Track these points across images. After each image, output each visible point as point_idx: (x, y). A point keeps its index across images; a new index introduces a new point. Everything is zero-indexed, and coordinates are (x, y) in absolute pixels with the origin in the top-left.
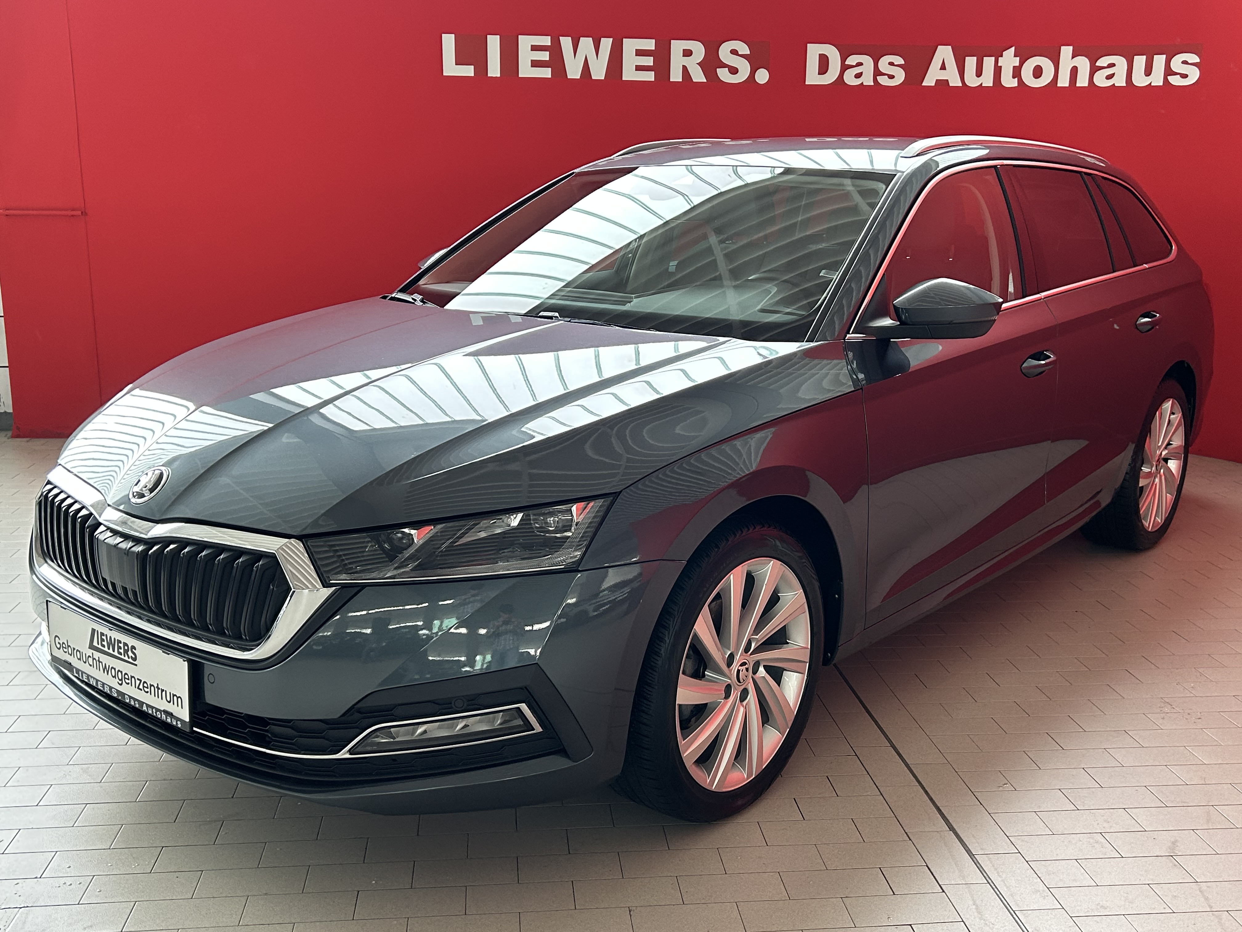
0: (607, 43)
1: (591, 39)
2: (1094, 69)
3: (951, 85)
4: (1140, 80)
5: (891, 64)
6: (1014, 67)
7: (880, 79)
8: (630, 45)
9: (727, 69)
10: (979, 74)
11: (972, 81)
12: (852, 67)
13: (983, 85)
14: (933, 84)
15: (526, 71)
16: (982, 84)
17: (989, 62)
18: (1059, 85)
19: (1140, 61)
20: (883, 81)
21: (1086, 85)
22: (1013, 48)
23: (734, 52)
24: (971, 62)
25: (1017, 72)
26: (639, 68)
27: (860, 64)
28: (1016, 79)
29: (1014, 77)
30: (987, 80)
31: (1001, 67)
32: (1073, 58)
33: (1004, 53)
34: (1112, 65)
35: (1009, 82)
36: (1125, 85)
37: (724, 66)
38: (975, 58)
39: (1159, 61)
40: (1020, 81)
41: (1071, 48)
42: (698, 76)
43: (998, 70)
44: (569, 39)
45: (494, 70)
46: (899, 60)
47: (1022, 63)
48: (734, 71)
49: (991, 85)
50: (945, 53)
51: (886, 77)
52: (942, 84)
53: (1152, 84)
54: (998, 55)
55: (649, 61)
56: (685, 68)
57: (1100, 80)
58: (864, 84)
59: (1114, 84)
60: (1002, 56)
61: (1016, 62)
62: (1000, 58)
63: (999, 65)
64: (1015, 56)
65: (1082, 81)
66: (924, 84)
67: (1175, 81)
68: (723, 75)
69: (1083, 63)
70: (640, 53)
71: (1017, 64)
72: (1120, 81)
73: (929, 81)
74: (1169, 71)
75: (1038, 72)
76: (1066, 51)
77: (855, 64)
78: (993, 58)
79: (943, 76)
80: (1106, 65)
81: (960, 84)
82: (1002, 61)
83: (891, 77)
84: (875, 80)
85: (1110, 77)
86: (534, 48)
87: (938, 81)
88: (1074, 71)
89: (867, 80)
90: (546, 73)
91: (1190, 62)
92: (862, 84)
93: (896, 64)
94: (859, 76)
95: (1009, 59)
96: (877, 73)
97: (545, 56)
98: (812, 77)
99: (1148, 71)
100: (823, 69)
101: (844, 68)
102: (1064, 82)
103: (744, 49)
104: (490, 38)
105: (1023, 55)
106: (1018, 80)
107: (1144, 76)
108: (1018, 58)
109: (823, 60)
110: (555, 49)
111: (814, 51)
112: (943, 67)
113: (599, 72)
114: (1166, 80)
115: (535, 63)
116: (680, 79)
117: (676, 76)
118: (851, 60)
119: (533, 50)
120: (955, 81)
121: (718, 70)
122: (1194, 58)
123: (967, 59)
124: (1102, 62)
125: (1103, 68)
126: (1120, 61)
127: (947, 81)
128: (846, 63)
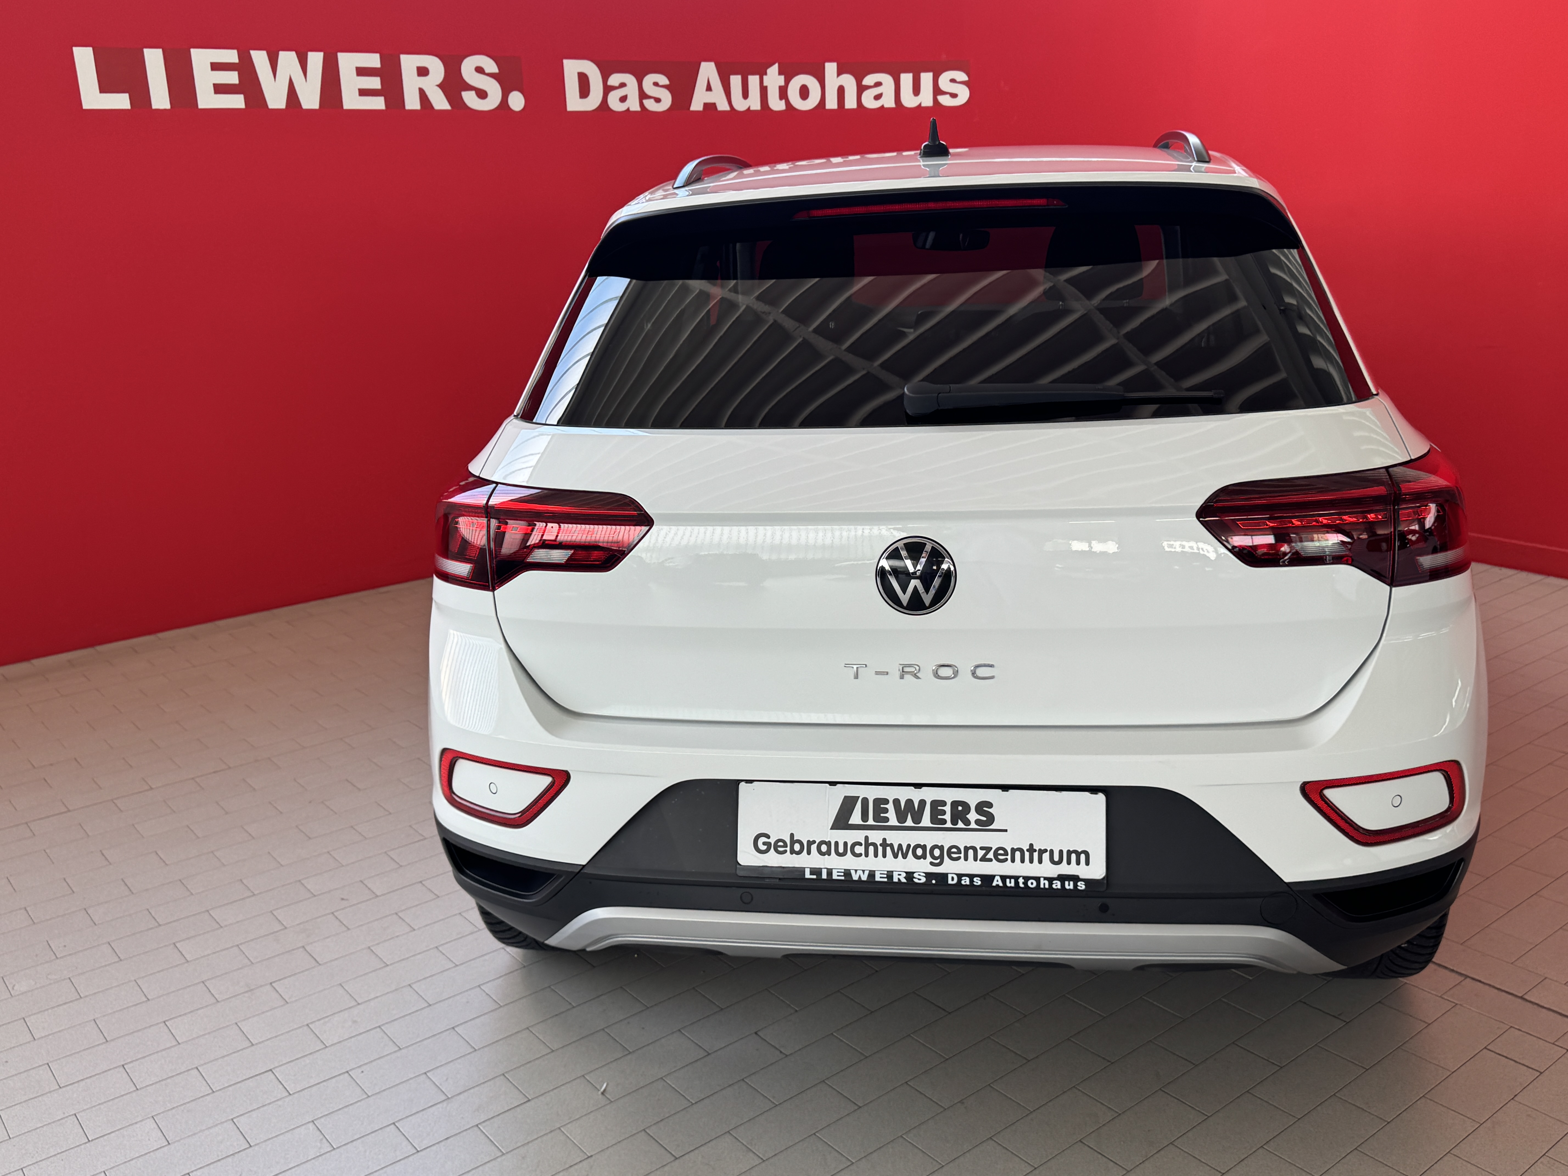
0: (316, 59)
1: (294, 53)
2: (861, 89)
3: (719, 109)
4: (909, 101)
5: (656, 84)
6: (780, 87)
7: (646, 102)
8: (348, 62)
10: (745, 95)
11: (740, 105)
12: (613, 88)
13: (752, 109)
14: (701, 109)
15: (207, 99)
16: (749, 108)
17: (754, 81)
18: (827, 107)
19: (907, 79)
20: (650, 105)
21: (855, 107)
22: (776, 65)
23: (480, 70)
24: (736, 81)
25: (783, 93)
26: (363, 92)
27: (623, 85)
28: (784, 101)
29: (781, 99)
30: (754, 103)
31: (766, 87)
32: (839, 74)
33: (768, 70)
34: (878, 84)
35: (776, 104)
36: (894, 106)
37: (469, 88)
38: (739, 77)
39: (926, 78)
40: (788, 103)
41: (835, 65)
42: (440, 102)
44: (264, 54)
45: (160, 99)
46: (663, 80)
47: (787, 82)
48: (482, 94)
49: (759, 108)
50: (708, 71)
51: (652, 100)
52: (710, 107)
53: (923, 105)
54: (762, 73)
55: (375, 83)
56: (422, 93)
57: (869, 102)
58: (631, 109)
59: (883, 106)
60: (766, 74)
61: (781, 80)
62: (765, 77)
63: (765, 84)
65: (851, 103)
66: (692, 109)
67: (945, 100)
68: (469, 98)
69: (849, 81)
70: (362, 72)
71: (783, 84)
72: (888, 102)
73: (697, 105)
74: (937, 91)
75: (804, 92)
76: (831, 68)
77: (618, 85)
78: (757, 77)
79: (710, 98)
80: (873, 85)
81: (728, 108)
82: (767, 81)
83: (658, 100)
84: (642, 105)
85: (878, 97)
86: (215, 67)
87: (706, 105)
88: (841, 91)
89: (633, 105)
90: (237, 102)
91: (958, 80)
92: (628, 109)
93: (661, 84)
94: (623, 99)
95: (773, 78)
96: (643, 95)
97: (232, 77)
98: (574, 103)
99: (916, 90)
100: (584, 91)
101: (607, 89)
102: (832, 104)
103: (491, 66)
104: (147, 51)
105: (788, 74)
106: (786, 102)
107: (912, 95)
108: (783, 77)
109: (583, 80)
110: (246, 68)
111: (572, 68)
112: (709, 88)
113: (310, 99)
114: (935, 100)
115: (220, 89)
116: (417, 107)
117: (412, 103)
118: (615, 79)
119: (213, 69)
120: (722, 106)
121: (464, 94)
122: (961, 76)
123: (732, 77)
124: (869, 80)
125: (869, 87)
126: (887, 80)
127: (714, 104)
128: (609, 83)
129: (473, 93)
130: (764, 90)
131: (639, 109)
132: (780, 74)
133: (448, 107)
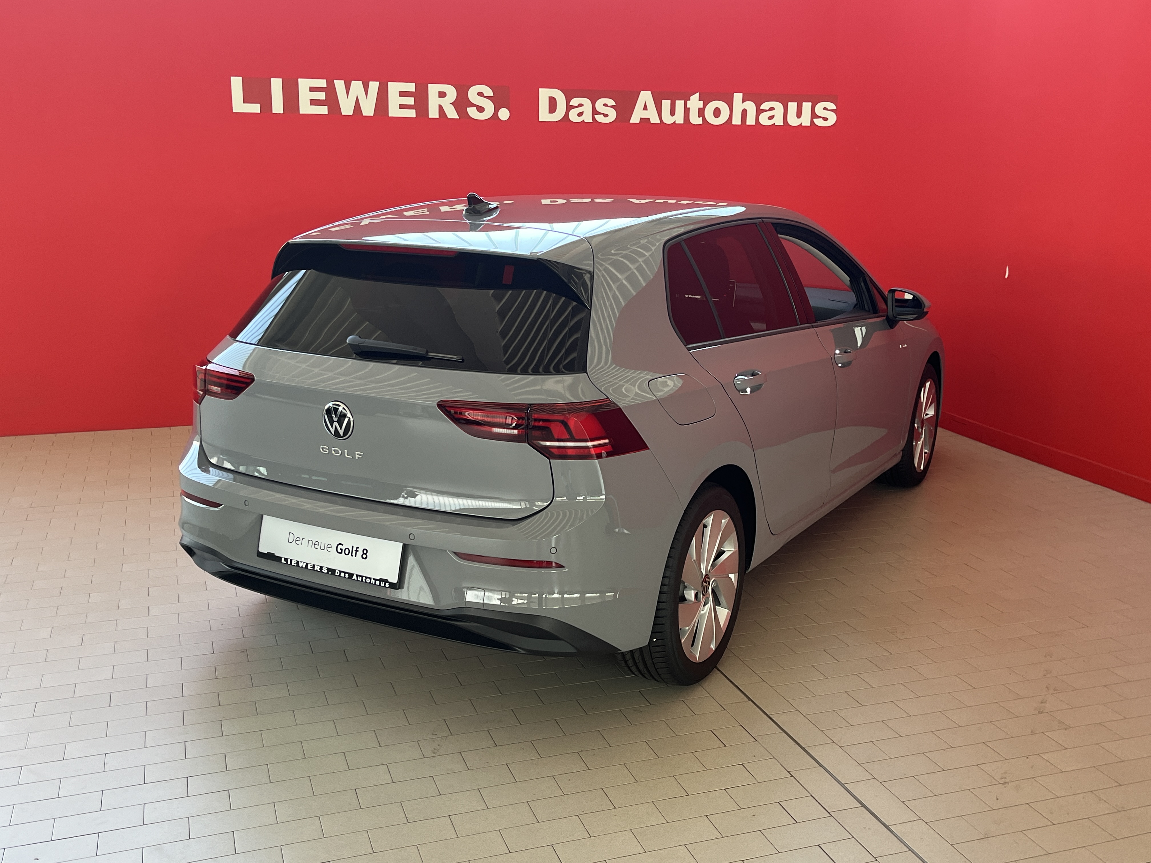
0: (374, 86)
1: (361, 82)
2: (759, 112)
5: (605, 105)
6: (699, 108)
7: (596, 116)
8: (394, 88)
9: (475, 108)
11: (668, 119)
12: (576, 107)
13: (677, 122)
14: (638, 122)
15: (306, 108)
16: (675, 122)
17: (680, 104)
18: (734, 123)
19: (793, 106)
20: (600, 118)
21: (754, 123)
22: (698, 94)
23: (480, 94)
24: (666, 104)
25: (701, 112)
26: (402, 107)
27: (581, 105)
28: (701, 118)
29: (699, 117)
30: (679, 119)
32: (743, 102)
33: (691, 97)
34: (772, 109)
35: (695, 120)
36: (782, 124)
37: (472, 105)
38: (669, 101)
39: (807, 106)
41: (740, 95)
42: (452, 114)
44: (342, 82)
45: (278, 108)
46: (611, 102)
47: (705, 106)
48: (481, 109)
49: (682, 122)
50: (646, 97)
51: (602, 115)
52: (645, 121)
53: (803, 125)
54: (686, 99)
55: (411, 101)
56: (440, 107)
57: (764, 120)
58: (585, 121)
59: (774, 123)
60: (690, 100)
61: (700, 104)
62: (688, 101)
63: (688, 107)
65: (751, 121)
66: (631, 122)
67: (819, 122)
68: (472, 112)
69: (750, 106)
70: (403, 94)
71: (701, 107)
72: (778, 121)
73: (635, 119)
74: (814, 115)
75: (717, 113)
76: (738, 97)
77: (577, 105)
78: (683, 102)
79: (645, 115)
80: (768, 109)
81: (659, 122)
82: (689, 104)
83: (606, 115)
84: (593, 118)
85: (771, 118)
86: (312, 89)
87: (641, 119)
88: (744, 112)
89: (587, 118)
90: (323, 110)
91: (829, 109)
92: (583, 121)
93: (609, 105)
94: (580, 114)
95: (695, 102)
96: (595, 112)
97: (322, 96)
98: (544, 116)
99: (799, 115)
100: (553, 109)
101: (569, 108)
103: (488, 91)
104: (273, 80)
105: (706, 100)
106: (703, 119)
107: (796, 118)
108: (702, 102)
109: (552, 101)
110: (330, 90)
111: (544, 94)
112: (645, 108)
113: (368, 109)
114: (812, 121)
115: (313, 102)
116: (437, 116)
117: (433, 114)
118: (575, 102)
119: (310, 91)
120: (655, 119)
121: (468, 109)
122: (832, 106)
123: (663, 101)
124: (765, 106)
125: (766, 111)
126: (778, 106)
127: (649, 118)
128: (571, 104)
130: (687, 110)
131: (592, 121)
132: (700, 100)
133: (458, 117)
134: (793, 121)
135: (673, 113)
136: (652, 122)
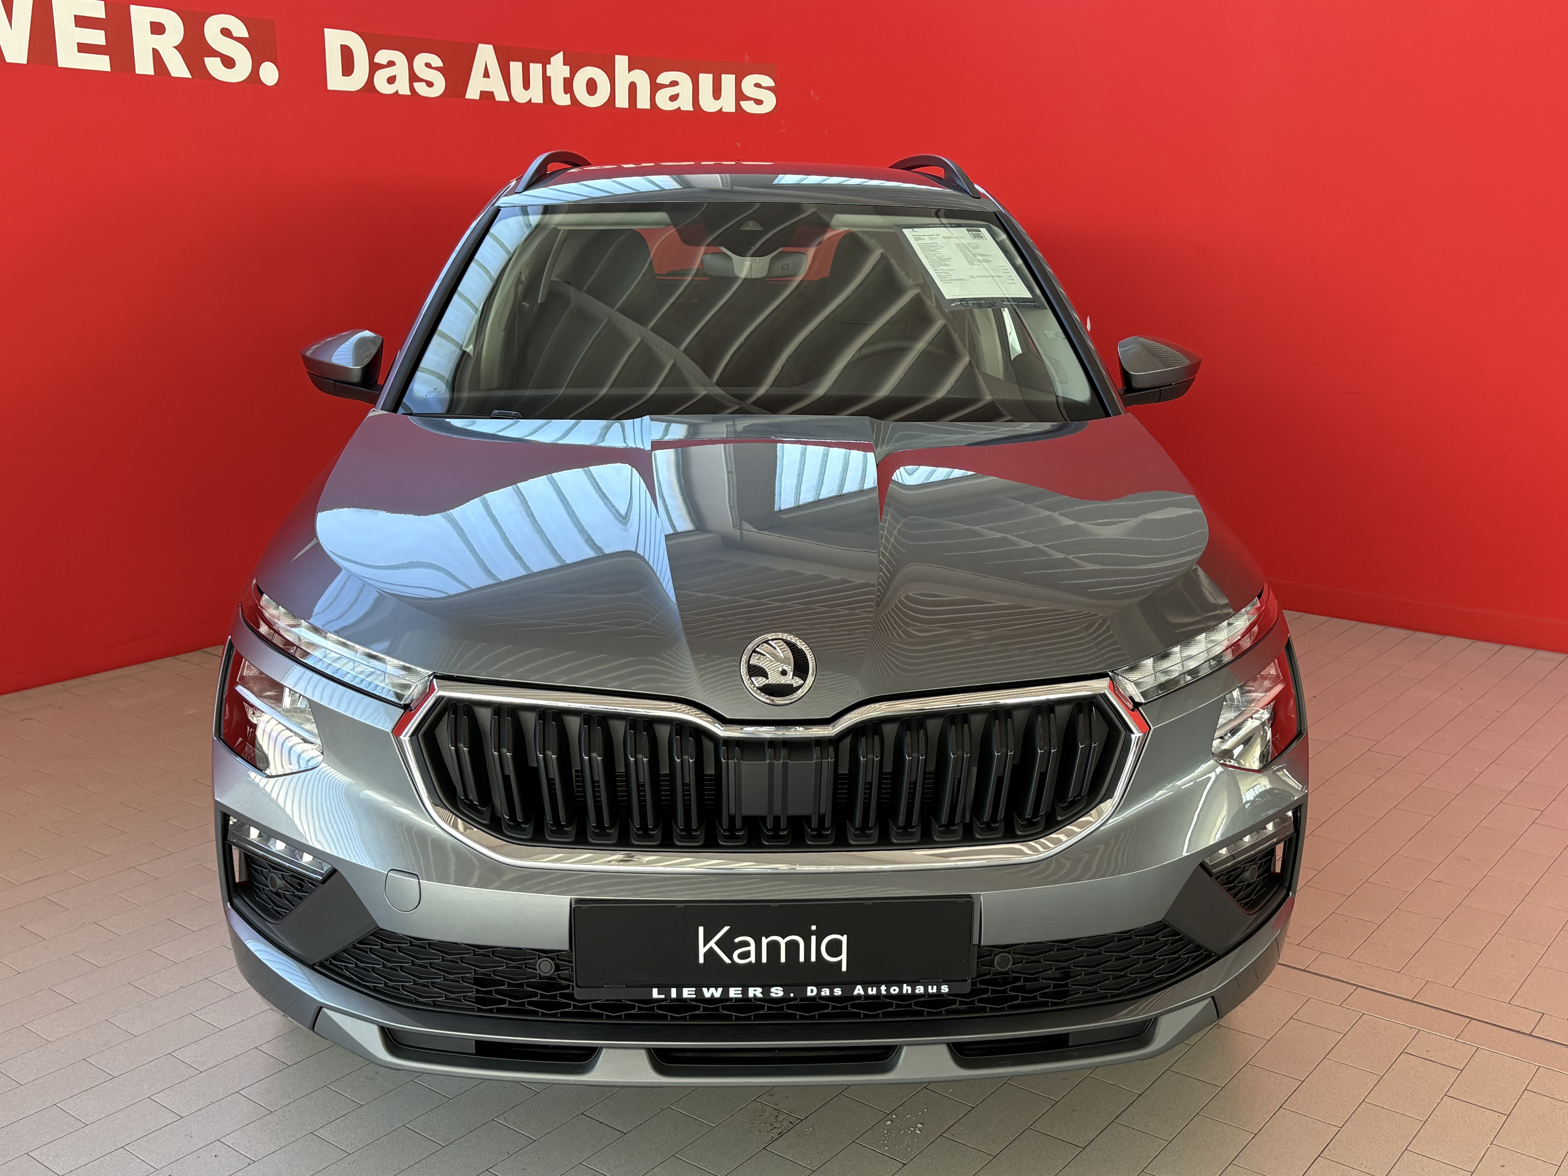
0: (24, 2)
2: (655, 87)
3: (497, 99)
5: (428, 65)
6: (565, 79)
7: (416, 85)
9: (219, 59)
11: (521, 96)
12: (381, 67)
13: (533, 101)
14: (477, 97)
16: (531, 99)
17: (536, 70)
18: (617, 105)
19: (706, 80)
20: (421, 88)
21: (648, 107)
22: (561, 54)
23: (226, 32)
24: (516, 68)
25: (568, 86)
26: (83, 48)
27: (391, 63)
28: (569, 95)
29: (566, 93)
30: (536, 95)
31: (550, 78)
32: (630, 70)
33: (552, 59)
34: (674, 84)
35: (560, 98)
36: (692, 109)
37: (214, 54)
38: (520, 64)
39: (728, 81)
40: (573, 98)
41: (625, 59)
42: (178, 68)
43: (547, 82)
46: (436, 61)
47: (573, 73)
48: (229, 62)
49: (542, 102)
50: (485, 54)
51: (424, 84)
52: (488, 96)
53: (724, 110)
54: (545, 62)
55: (98, 37)
56: (156, 55)
57: (663, 102)
58: (400, 92)
59: (679, 108)
60: (550, 63)
61: (566, 71)
62: (548, 66)
63: (548, 75)
64: (564, 65)
65: (643, 103)
66: (467, 97)
67: (748, 107)
68: (213, 66)
69: (641, 78)
70: (82, 22)
71: (568, 76)
72: (686, 104)
73: (473, 93)
74: (740, 96)
75: (592, 87)
76: (621, 62)
77: (385, 63)
78: (540, 65)
79: (487, 86)
80: (668, 83)
81: (507, 100)
82: (550, 70)
83: (430, 84)
84: (412, 88)
85: (674, 98)
87: (482, 93)
88: (633, 87)
89: (402, 87)
91: (764, 85)
92: (397, 91)
93: (433, 66)
94: (391, 80)
95: (558, 68)
96: (414, 78)
98: (336, 81)
99: (717, 93)
100: (348, 68)
101: (374, 67)
102: (622, 102)
103: (238, 28)
105: (573, 65)
106: (571, 96)
107: (713, 99)
108: (568, 67)
109: (347, 54)
111: (334, 40)
112: (486, 75)
113: (16, 52)
114: (738, 105)
116: (151, 72)
117: (144, 66)
118: (382, 56)
120: (501, 96)
121: (206, 59)
122: (767, 81)
123: (512, 64)
124: (664, 78)
125: (664, 86)
126: (684, 79)
127: (492, 93)
128: (376, 60)
129: (218, 60)
131: (409, 93)
132: (564, 64)
133: (187, 74)
134: (709, 104)
135: (526, 85)
136: (499, 98)
